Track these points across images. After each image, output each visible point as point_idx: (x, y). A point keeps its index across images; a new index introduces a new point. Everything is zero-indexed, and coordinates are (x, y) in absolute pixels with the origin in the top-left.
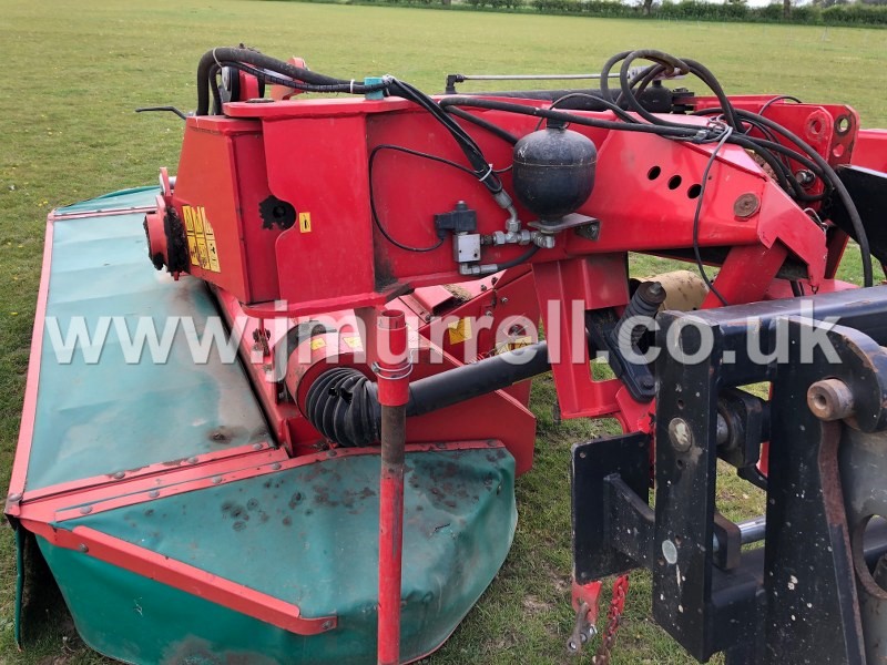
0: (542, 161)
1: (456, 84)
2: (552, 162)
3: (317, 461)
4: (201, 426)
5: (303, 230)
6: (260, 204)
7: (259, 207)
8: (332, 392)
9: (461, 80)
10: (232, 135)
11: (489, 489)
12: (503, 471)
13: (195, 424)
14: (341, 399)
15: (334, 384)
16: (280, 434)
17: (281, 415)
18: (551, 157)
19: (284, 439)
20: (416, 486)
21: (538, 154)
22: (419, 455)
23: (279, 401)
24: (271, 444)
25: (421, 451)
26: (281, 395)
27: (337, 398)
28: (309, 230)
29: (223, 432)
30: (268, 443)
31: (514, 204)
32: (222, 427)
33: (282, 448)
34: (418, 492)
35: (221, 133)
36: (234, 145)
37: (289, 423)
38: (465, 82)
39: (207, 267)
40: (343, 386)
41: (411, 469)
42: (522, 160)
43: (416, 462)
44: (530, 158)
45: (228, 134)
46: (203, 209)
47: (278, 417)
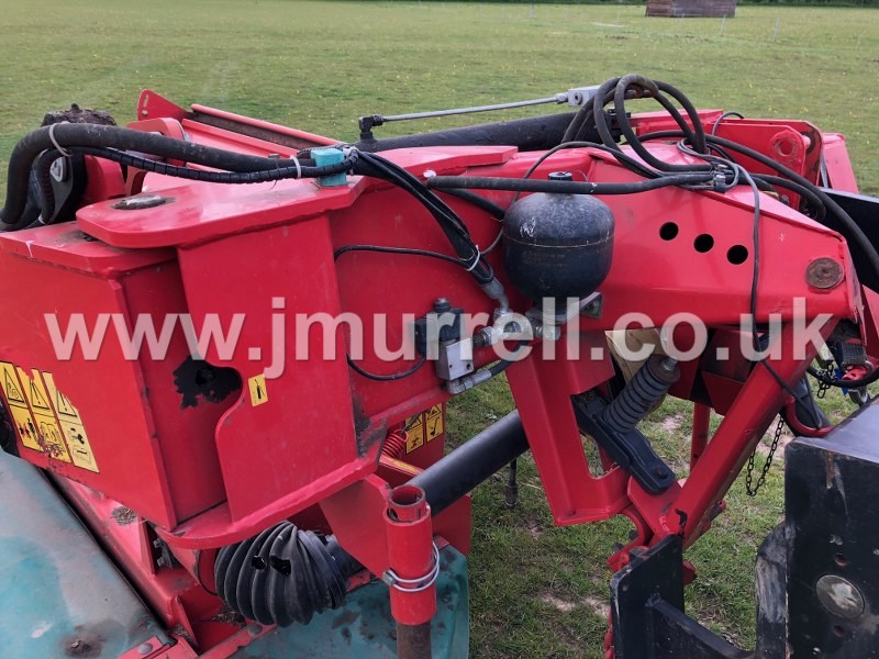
0: (562, 241)
1: (374, 130)
2: (576, 240)
3: (240, 648)
4: (45, 634)
5: (256, 401)
6: (175, 373)
7: (174, 378)
8: (256, 563)
9: (379, 122)
10: (119, 276)
11: (451, 607)
12: (459, 578)
13: (37, 634)
14: (274, 572)
15: (257, 550)
16: (169, 616)
17: (168, 589)
18: (573, 234)
19: (177, 621)
20: (371, 637)
21: (556, 231)
22: (362, 592)
23: (157, 570)
24: (164, 639)
25: (363, 586)
26: (160, 562)
27: (268, 570)
28: (265, 399)
29: (84, 637)
30: (159, 639)
31: (507, 291)
32: (79, 628)
33: (181, 641)
34: (377, 645)
35: (97, 275)
36: (124, 290)
37: (182, 600)
38: (384, 124)
39: (64, 457)
40: (272, 553)
41: (357, 615)
42: (532, 240)
43: (361, 603)
44: (542, 238)
45: (111, 275)
46: (48, 377)
47: (163, 595)
